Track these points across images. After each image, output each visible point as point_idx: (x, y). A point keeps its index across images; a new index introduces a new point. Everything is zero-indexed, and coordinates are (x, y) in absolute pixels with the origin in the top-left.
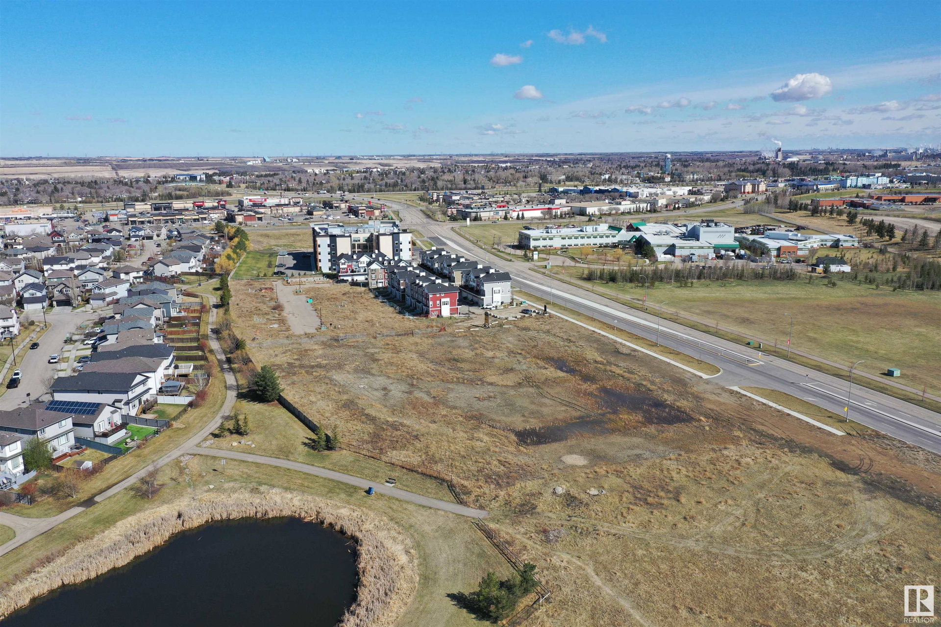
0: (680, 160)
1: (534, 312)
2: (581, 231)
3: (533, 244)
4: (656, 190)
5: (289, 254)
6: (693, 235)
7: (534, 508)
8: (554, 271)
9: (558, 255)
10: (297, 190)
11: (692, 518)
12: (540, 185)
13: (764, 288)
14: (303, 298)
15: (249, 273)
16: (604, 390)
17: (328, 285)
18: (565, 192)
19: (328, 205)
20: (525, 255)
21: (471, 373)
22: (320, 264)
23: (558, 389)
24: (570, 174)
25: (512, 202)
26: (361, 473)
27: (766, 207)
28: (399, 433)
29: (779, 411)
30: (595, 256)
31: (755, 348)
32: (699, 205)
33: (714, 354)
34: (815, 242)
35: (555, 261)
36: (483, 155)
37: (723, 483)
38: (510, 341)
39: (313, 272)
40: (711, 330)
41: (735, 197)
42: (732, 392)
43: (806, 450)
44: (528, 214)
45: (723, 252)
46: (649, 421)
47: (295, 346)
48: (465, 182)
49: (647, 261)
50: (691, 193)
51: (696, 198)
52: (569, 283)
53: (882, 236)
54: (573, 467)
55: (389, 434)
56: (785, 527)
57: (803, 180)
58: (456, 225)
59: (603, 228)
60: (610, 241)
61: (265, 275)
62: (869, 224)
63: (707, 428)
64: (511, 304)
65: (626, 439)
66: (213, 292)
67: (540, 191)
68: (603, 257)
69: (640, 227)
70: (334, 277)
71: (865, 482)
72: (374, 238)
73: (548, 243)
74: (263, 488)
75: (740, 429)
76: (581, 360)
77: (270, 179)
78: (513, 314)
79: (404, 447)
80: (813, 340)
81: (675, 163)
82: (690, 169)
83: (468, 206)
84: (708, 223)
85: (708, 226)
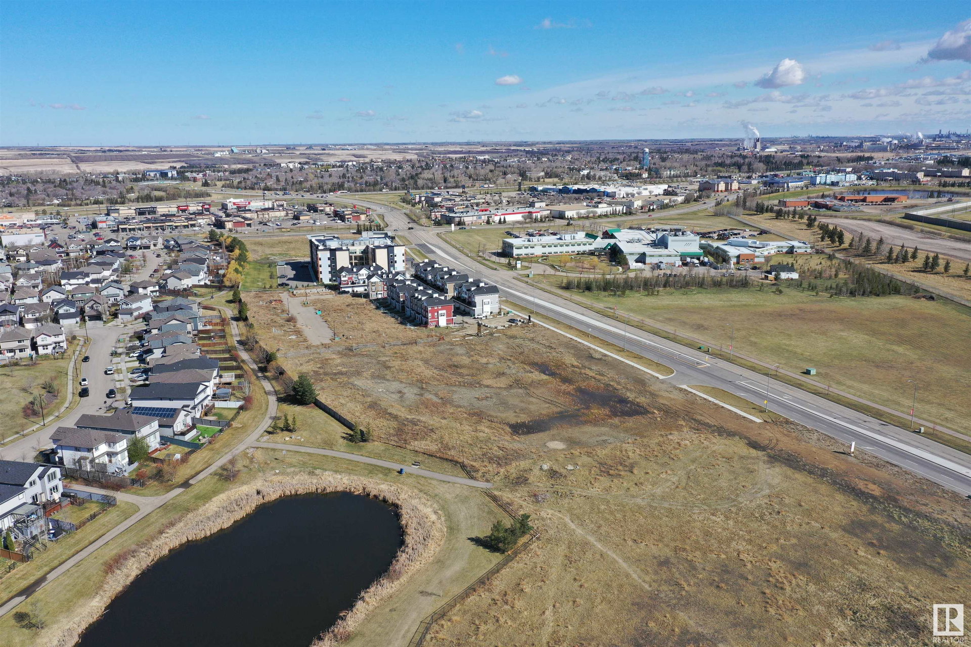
1: (520, 321)
2: (560, 239)
3: (516, 252)
4: (633, 188)
6: (662, 243)
8: (536, 280)
9: (539, 263)
12: (520, 184)
14: (311, 309)
15: (256, 285)
17: (330, 295)
18: (545, 192)
20: (509, 264)
22: (321, 276)
23: (543, 390)
24: (549, 170)
27: (735, 209)
30: (573, 264)
31: (704, 352)
32: (672, 207)
34: (772, 249)
35: (537, 269)
39: (315, 284)
40: (670, 336)
41: (708, 197)
42: (681, 390)
44: (509, 220)
45: (688, 260)
48: (445, 180)
49: (620, 268)
50: (666, 192)
51: (670, 199)
52: (550, 292)
53: (833, 241)
54: (555, 450)
57: (777, 176)
58: (441, 230)
59: (581, 236)
60: (588, 248)
61: (271, 287)
63: (659, 419)
64: (499, 313)
66: (229, 304)
67: (519, 189)
68: (580, 264)
69: (614, 235)
70: (335, 288)
72: (370, 250)
73: (529, 251)
75: (684, 420)
78: (501, 323)
80: (754, 344)
84: (676, 232)
85: (676, 235)
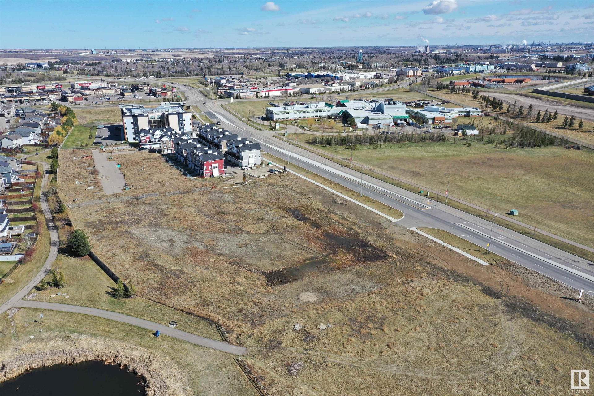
0: (367, 53)
1: (277, 171)
2: (307, 107)
3: (275, 117)
4: (354, 74)
5: (105, 127)
6: (379, 110)
7: (280, 344)
8: (290, 138)
9: (292, 124)
10: (114, 76)
11: (393, 344)
12: (279, 72)
13: (427, 148)
14: (114, 163)
15: (75, 144)
16: (327, 234)
17: (132, 151)
18: (296, 76)
19: (135, 88)
20: (271, 126)
21: (233, 224)
22: (127, 136)
23: (296, 235)
24: (299, 64)
25: (261, 85)
26: (150, 317)
27: (423, 87)
28: (179, 280)
29: (444, 247)
30: (317, 125)
31: (424, 196)
32: (381, 86)
33: (398, 201)
34: (455, 113)
35: (291, 129)
36: (242, 49)
37: (412, 312)
38: (261, 195)
39: (122, 142)
40: (395, 182)
41: (403, 80)
42: (412, 232)
43: (465, 280)
44: (272, 94)
45: (399, 121)
46: (358, 259)
47: (106, 205)
48: (230, 69)
49: (351, 128)
50: (376, 77)
51: (379, 81)
52: (301, 147)
53: (495, 108)
54: (308, 304)
55: (172, 281)
56: (457, 349)
57: (443, 67)
58: (224, 102)
59: (322, 105)
60: (327, 114)
61: (86, 145)
62: (485, 99)
63: (398, 264)
64: (261, 165)
65: (343, 276)
66: (47, 160)
67: (279, 76)
68: (322, 125)
69: (345, 104)
70: (136, 145)
71: (506, 305)
72: (165, 116)
73: (285, 116)
74: (73, 336)
75: (420, 264)
76: (310, 210)
77: (95, 67)
78: (263, 173)
79: (183, 293)
80: (461, 188)
81: (365, 54)
82: (374, 59)
83: (231, 88)
84: (389, 101)
85: (389, 104)
